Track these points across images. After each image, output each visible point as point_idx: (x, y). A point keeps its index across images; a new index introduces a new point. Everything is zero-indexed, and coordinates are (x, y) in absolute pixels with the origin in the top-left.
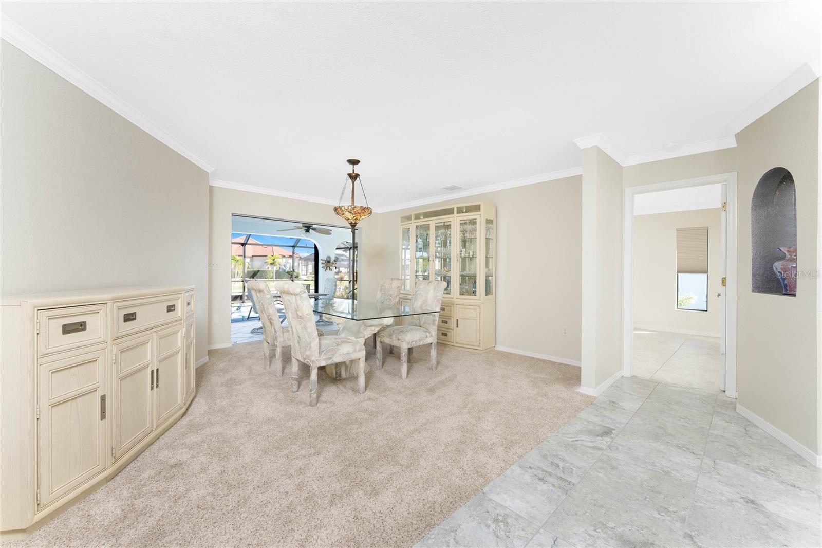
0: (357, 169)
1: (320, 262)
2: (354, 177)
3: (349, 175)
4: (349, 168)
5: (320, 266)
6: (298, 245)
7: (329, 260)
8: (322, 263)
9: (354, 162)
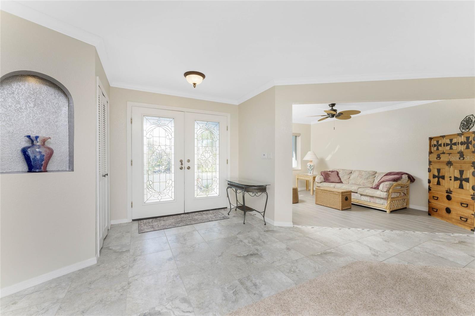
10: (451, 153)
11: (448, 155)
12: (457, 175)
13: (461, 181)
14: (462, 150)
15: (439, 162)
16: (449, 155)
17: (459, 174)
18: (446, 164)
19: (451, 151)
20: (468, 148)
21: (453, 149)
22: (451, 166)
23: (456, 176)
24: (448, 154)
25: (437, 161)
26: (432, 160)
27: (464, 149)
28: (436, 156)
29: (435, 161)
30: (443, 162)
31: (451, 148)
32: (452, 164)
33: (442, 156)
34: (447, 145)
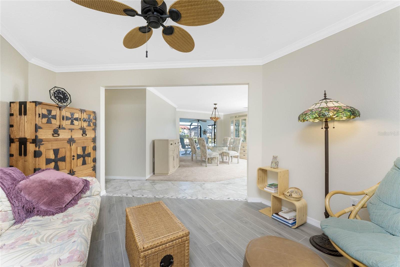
0: (216, 106)
1: (202, 131)
2: (215, 108)
3: (214, 108)
4: (214, 106)
5: (202, 133)
6: (192, 125)
7: (205, 131)
8: (203, 132)
9: (215, 104)
10: (73, 129)
11: (70, 131)
12: (80, 152)
13: (84, 158)
14: (85, 127)
15: (56, 140)
16: (72, 131)
17: (82, 151)
18: (67, 141)
19: (72, 127)
20: (89, 125)
21: (75, 124)
22: (73, 144)
23: (78, 154)
24: (69, 129)
25: (54, 138)
26: (44, 138)
27: (86, 126)
28: (51, 132)
29: (50, 139)
30: (63, 140)
31: (72, 123)
32: (75, 141)
33: (60, 132)
34: (67, 118)
